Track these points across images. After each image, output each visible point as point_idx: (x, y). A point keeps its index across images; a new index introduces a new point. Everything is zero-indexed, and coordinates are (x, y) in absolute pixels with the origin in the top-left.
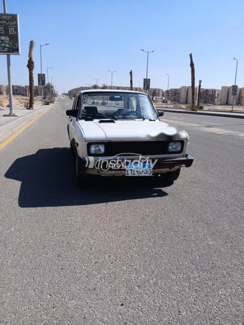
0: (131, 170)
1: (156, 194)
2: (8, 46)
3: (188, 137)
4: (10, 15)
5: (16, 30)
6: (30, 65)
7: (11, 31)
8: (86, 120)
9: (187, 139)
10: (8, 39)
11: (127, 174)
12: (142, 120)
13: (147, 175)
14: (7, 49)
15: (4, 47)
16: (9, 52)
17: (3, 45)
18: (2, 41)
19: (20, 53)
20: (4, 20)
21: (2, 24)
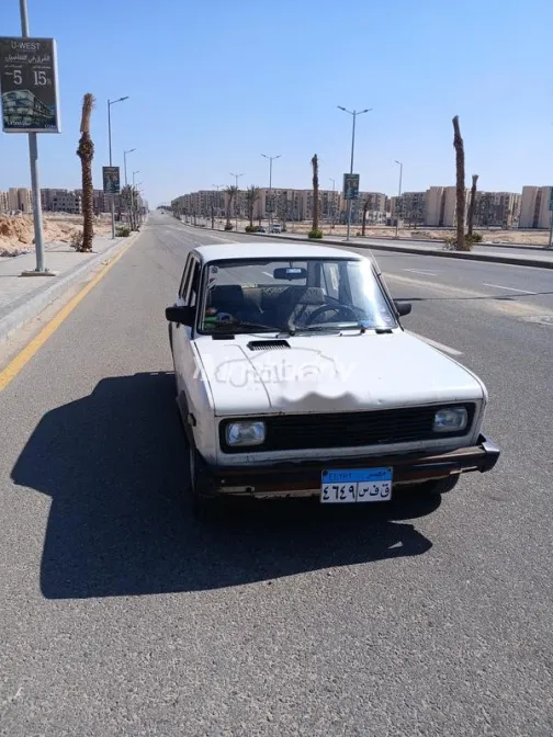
0: (334, 488)
1: (399, 544)
2: (31, 112)
3: (486, 393)
4: (36, 41)
5: (51, 75)
6: (85, 150)
7: (38, 78)
8: (215, 338)
9: (482, 399)
10: (31, 97)
11: (325, 498)
12: (358, 332)
13: (377, 498)
14: (29, 119)
15: (23, 115)
16: (33, 126)
17: (20, 110)
18: (19, 102)
19: (60, 130)
20: (21, 54)
21: (17, 63)
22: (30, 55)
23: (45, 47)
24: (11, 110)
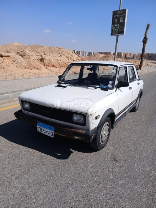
0: (40, 128)
2: (118, 30)
4: (122, 10)
5: (124, 19)
6: (145, 41)
7: (121, 20)
9: (86, 114)
10: (119, 25)
11: (38, 130)
14: (117, 32)
16: (118, 34)
17: (115, 30)
18: (116, 28)
19: (125, 34)
20: (118, 14)
21: (116, 17)
22: (120, 14)
23: (124, 11)
24: (113, 30)
